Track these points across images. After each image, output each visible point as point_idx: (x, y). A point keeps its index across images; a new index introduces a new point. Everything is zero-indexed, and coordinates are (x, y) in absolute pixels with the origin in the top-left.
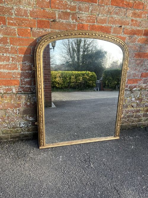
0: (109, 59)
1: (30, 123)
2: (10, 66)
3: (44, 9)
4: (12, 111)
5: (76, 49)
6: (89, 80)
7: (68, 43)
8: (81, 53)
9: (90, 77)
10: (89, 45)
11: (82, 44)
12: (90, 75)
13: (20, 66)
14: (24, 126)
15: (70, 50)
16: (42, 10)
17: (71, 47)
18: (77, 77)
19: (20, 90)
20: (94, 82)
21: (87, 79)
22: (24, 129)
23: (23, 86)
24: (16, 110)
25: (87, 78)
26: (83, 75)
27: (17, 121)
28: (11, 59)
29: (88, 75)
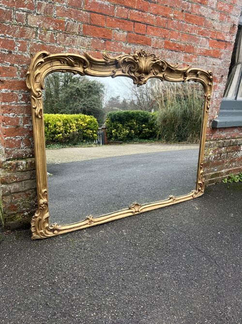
6: (87, 129)
9: (88, 124)
12: (87, 121)
18: (66, 124)
20: (95, 131)
21: (84, 127)
25: (83, 125)
26: (77, 120)
29: (83, 120)
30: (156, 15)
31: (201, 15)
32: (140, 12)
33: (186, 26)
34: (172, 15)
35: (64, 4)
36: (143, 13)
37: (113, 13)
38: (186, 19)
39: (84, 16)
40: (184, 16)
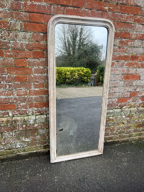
0: (104, 52)
1: (25, 144)
2: (7, 93)
3: (38, 42)
4: (8, 134)
5: (72, 43)
6: (84, 76)
7: (64, 37)
8: (77, 47)
9: (85, 73)
10: (84, 39)
11: (78, 39)
12: (85, 71)
13: (16, 92)
14: (20, 147)
15: (65, 44)
16: (37, 42)
17: (66, 41)
18: (72, 73)
19: (16, 114)
20: (89, 78)
21: (82, 75)
22: (20, 150)
23: (19, 109)
24: (12, 133)
26: (79, 71)
27: (13, 142)
28: (8, 86)
29: (82, 71)
30: (91, 10)
31: (137, 6)
32: (75, 9)
33: (121, 16)
34: (107, 8)
35: (6, 8)
36: (79, 9)
37: (50, 12)
38: (121, 10)
39: (25, 16)
40: (119, 7)
